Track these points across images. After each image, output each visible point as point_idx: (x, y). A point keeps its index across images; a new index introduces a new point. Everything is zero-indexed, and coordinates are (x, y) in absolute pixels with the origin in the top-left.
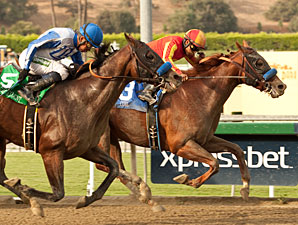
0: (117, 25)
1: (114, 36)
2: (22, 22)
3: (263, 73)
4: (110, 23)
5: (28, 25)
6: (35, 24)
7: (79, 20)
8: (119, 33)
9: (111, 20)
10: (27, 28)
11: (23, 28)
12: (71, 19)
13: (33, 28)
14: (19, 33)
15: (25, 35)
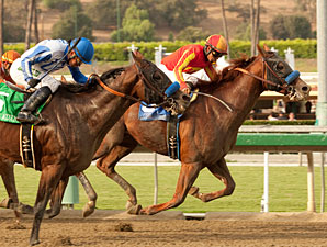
0: (291, 30)
1: (288, 42)
2: (190, 28)
3: (285, 77)
4: (284, 29)
5: (197, 31)
6: (204, 30)
7: (251, 25)
8: (293, 38)
9: (285, 25)
10: (196, 34)
11: (191, 34)
12: (243, 24)
13: (203, 34)
14: (188, 39)
15: (194, 41)
